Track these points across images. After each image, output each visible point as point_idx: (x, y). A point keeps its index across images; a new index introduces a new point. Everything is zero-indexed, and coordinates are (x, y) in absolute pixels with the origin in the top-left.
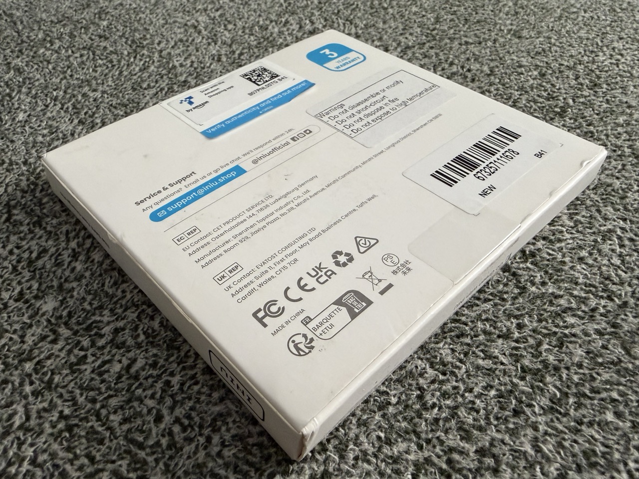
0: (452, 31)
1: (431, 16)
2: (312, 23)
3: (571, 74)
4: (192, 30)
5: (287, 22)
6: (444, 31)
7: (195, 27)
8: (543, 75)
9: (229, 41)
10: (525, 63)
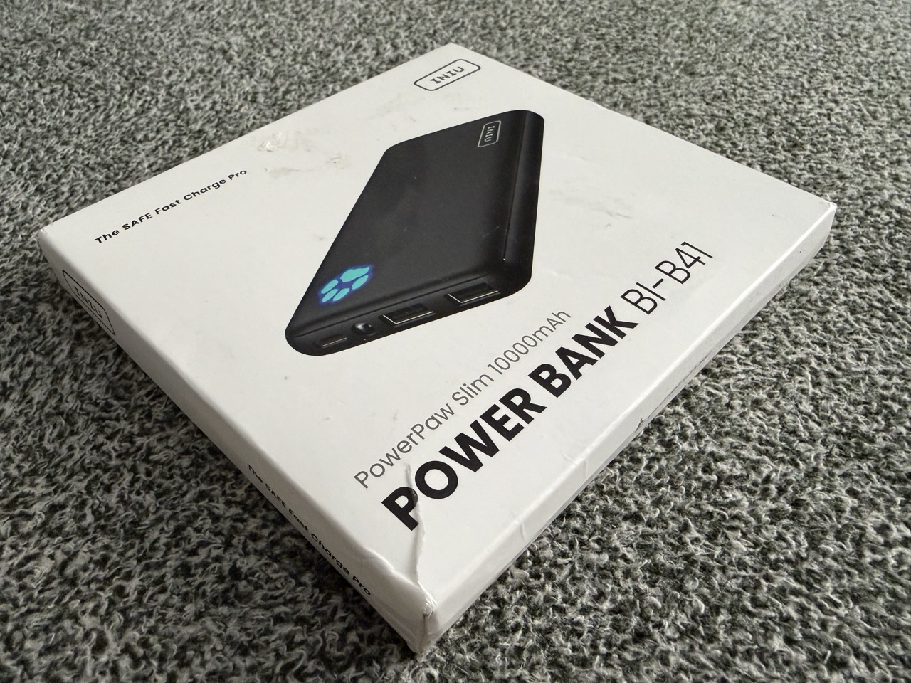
0: (595, 63)
1: (568, 41)
2: (395, 47)
3: (760, 128)
4: (219, 56)
5: (359, 46)
6: (584, 63)
7: (225, 52)
8: (720, 129)
9: (271, 73)
10: (696, 112)
